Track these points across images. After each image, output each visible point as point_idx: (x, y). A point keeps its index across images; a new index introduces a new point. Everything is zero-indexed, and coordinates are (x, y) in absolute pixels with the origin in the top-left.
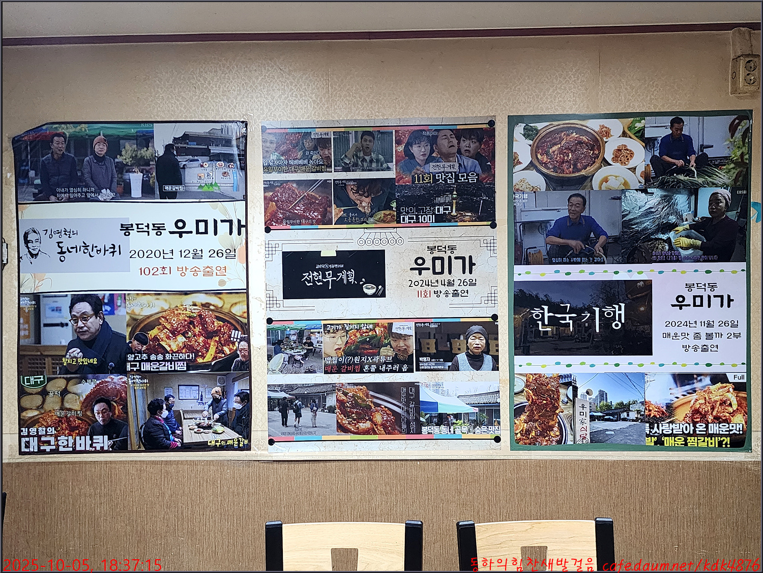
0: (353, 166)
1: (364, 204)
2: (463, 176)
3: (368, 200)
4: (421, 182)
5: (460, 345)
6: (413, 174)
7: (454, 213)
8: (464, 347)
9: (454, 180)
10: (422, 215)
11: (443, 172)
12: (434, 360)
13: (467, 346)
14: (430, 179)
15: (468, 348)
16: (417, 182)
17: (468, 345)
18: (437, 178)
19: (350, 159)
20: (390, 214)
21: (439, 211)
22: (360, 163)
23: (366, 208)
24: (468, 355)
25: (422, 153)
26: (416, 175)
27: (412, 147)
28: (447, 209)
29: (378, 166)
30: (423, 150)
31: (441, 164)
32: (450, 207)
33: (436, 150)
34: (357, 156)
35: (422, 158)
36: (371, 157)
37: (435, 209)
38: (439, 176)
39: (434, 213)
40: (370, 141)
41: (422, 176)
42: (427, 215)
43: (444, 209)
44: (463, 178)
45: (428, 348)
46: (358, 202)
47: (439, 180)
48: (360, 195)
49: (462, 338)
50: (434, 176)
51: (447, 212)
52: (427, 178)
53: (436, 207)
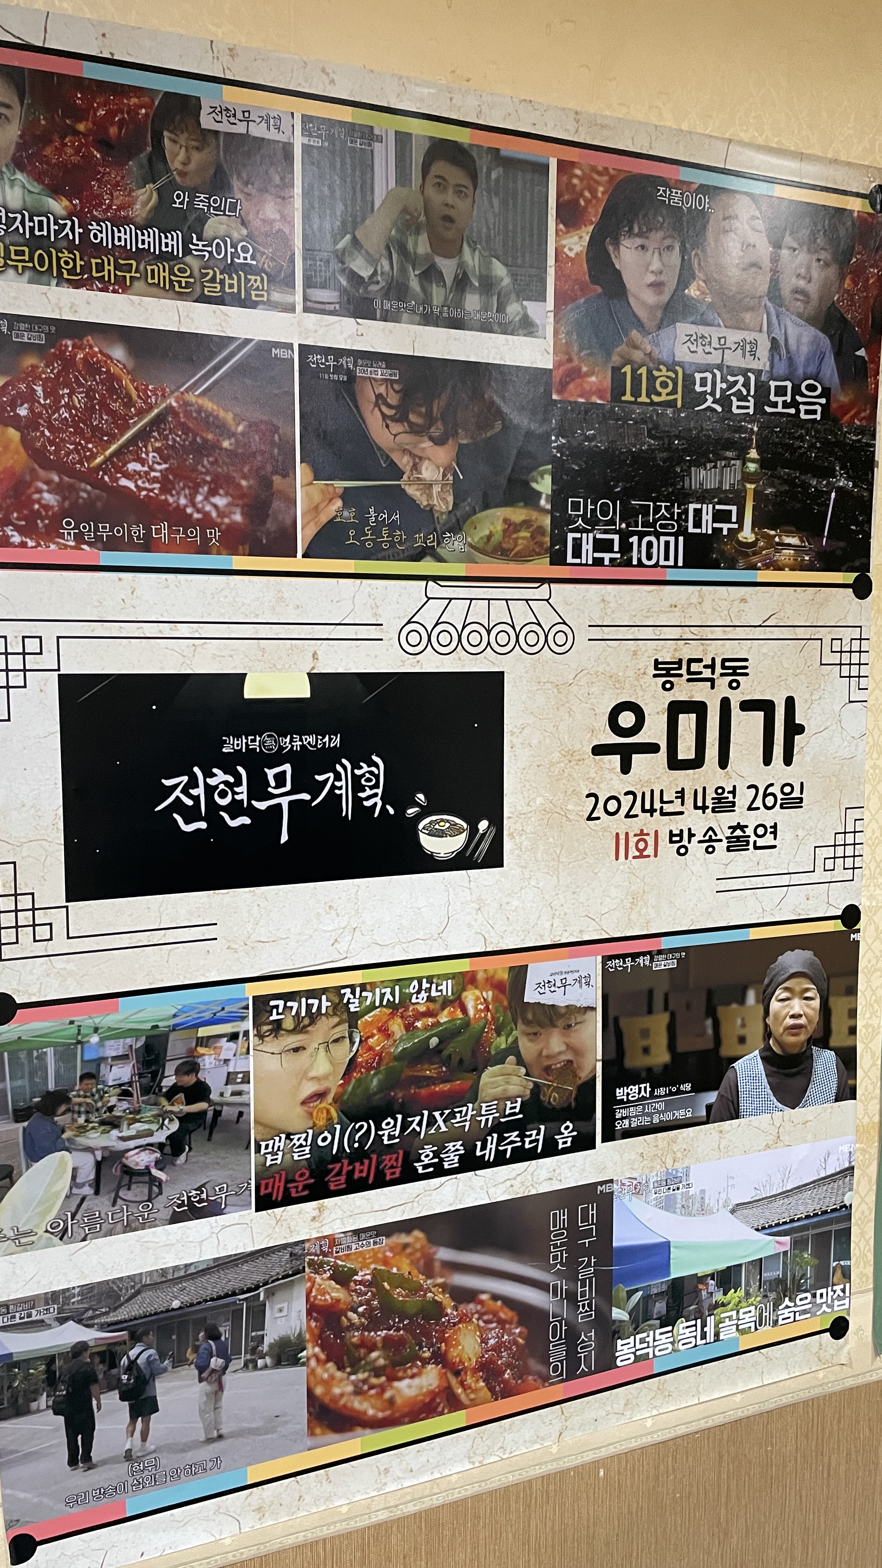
0: (386, 294)
1: (428, 472)
2: (781, 391)
3: (443, 455)
4: (644, 399)
5: (743, 1025)
6: (616, 360)
7: (747, 534)
8: (755, 1032)
9: (751, 404)
10: (641, 535)
11: (720, 367)
12: (662, 1091)
13: (766, 1026)
14: (674, 391)
15: (768, 1034)
16: (628, 397)
17: (769, 1021)
18: (698, 389)
19: (372, 260)
20: (526, 524)
21: (698, 524)
22: (414, 284)
23: (436, 489)
24: (769, 1058)
25: (651, 278)
26: (627, 369)
27: (617, 244)
28: (723, 516)
29: (486, 308)
30: (656, 265)
31: (713, 333)
32: (734, 509)
33: (701, 275)
34: (403, 250)
35: (650, 297)
36: (461, 265)
37: (686, 511)
38: (703, 382)
39: (682, 531)
40: (459, 191)
41: (649, 372)
42: (658, 535)
43: (719, 517)
44: (780, 400)
45: (646, 1050)
46: (404, 462)
47: (702, 399)
48: (415, 430)
49: (751, 997)
50: (689, 381)
51: (725, 527)
52: (664, 385)
53: (692, 507)
